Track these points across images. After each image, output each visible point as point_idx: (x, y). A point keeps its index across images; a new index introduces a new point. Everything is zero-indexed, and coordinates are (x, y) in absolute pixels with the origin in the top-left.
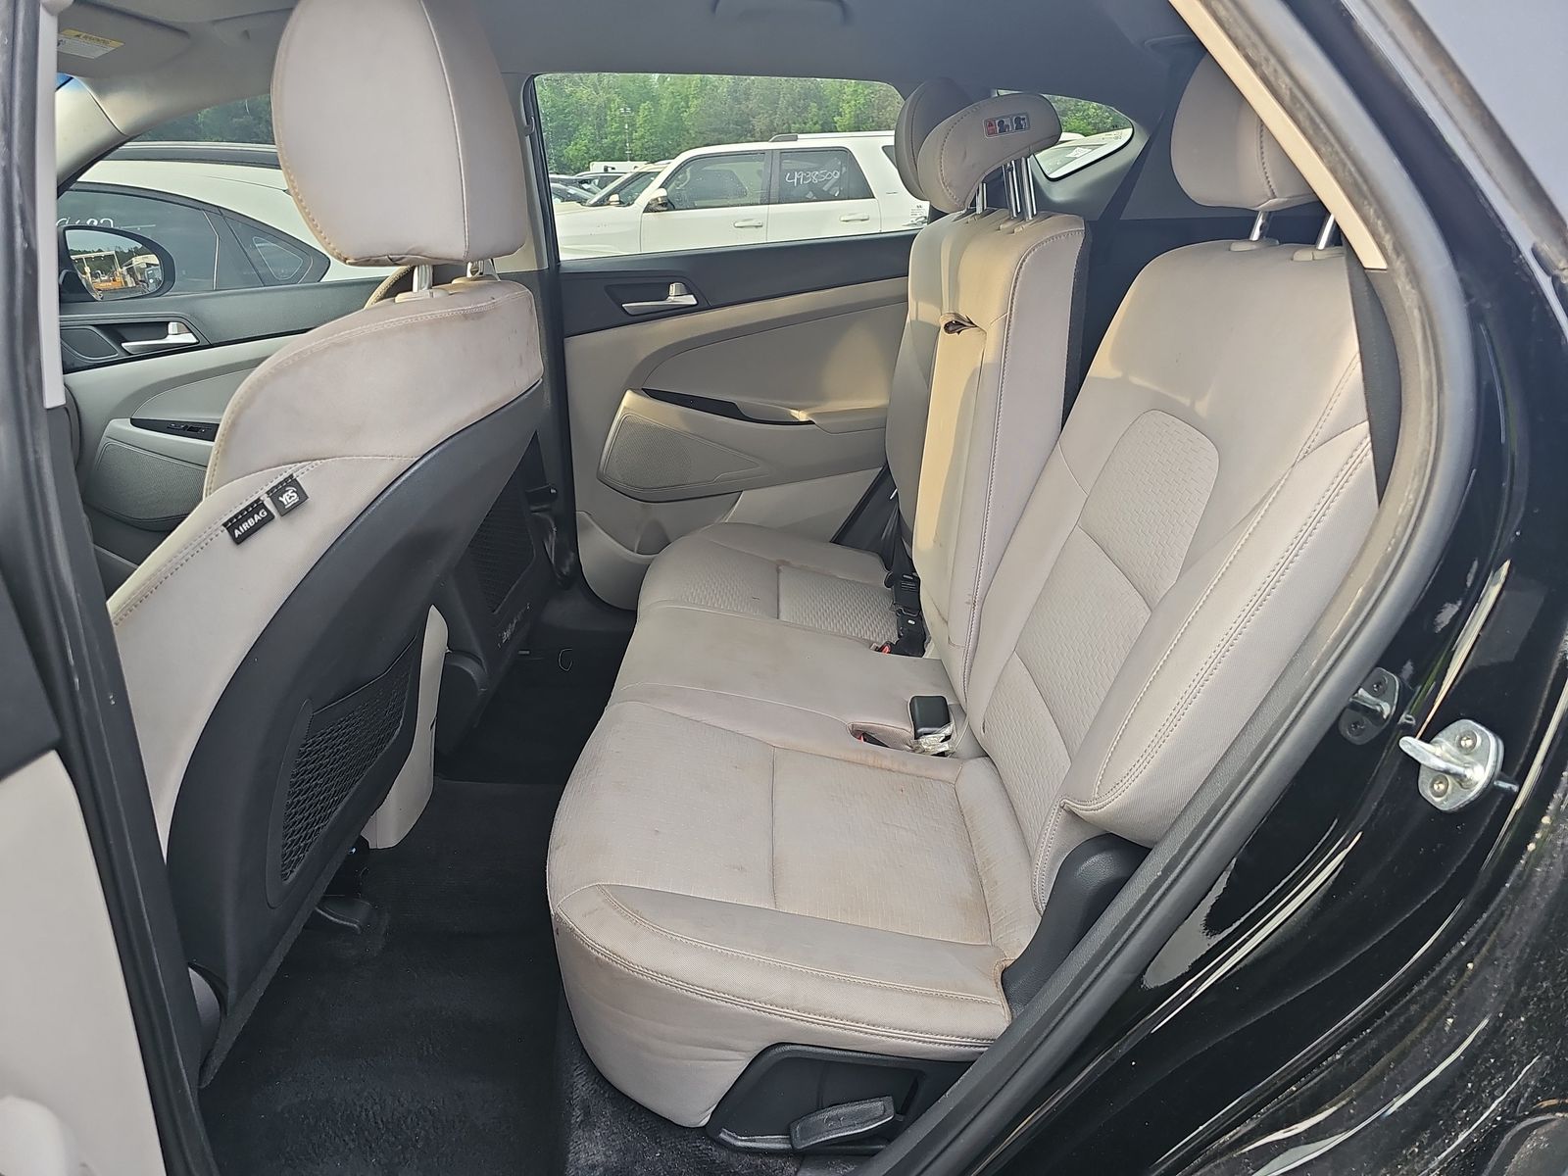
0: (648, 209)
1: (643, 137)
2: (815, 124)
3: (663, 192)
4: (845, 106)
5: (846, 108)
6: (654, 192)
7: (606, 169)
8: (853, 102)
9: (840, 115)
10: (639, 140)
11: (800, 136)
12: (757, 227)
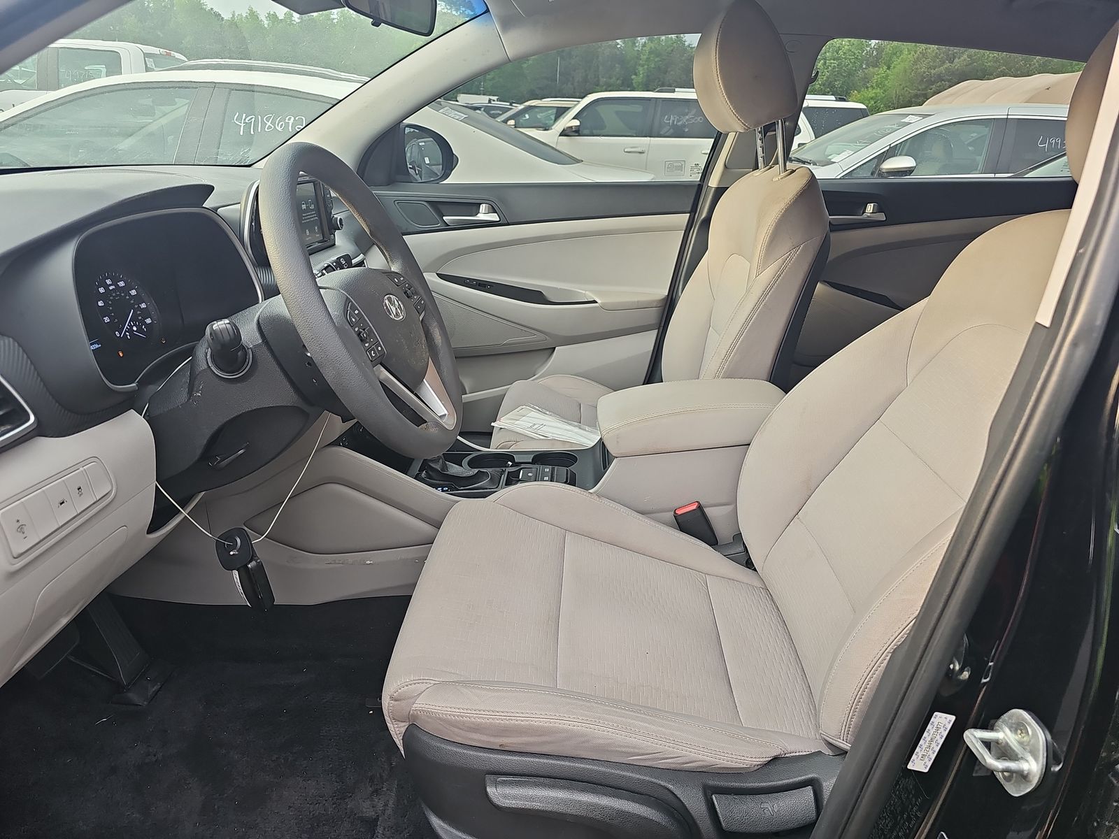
0: (564, 134)
1: (493, 79)
2: (618, 79)
3: (576, 123)
4: (641, 69)
5: (641, 70)
6: (568, 121)
7: (490, 101)
8: (646, 67)
9: (636, 74)
10: (490, 80)
11: (676, 89)
12: (640, 153)
